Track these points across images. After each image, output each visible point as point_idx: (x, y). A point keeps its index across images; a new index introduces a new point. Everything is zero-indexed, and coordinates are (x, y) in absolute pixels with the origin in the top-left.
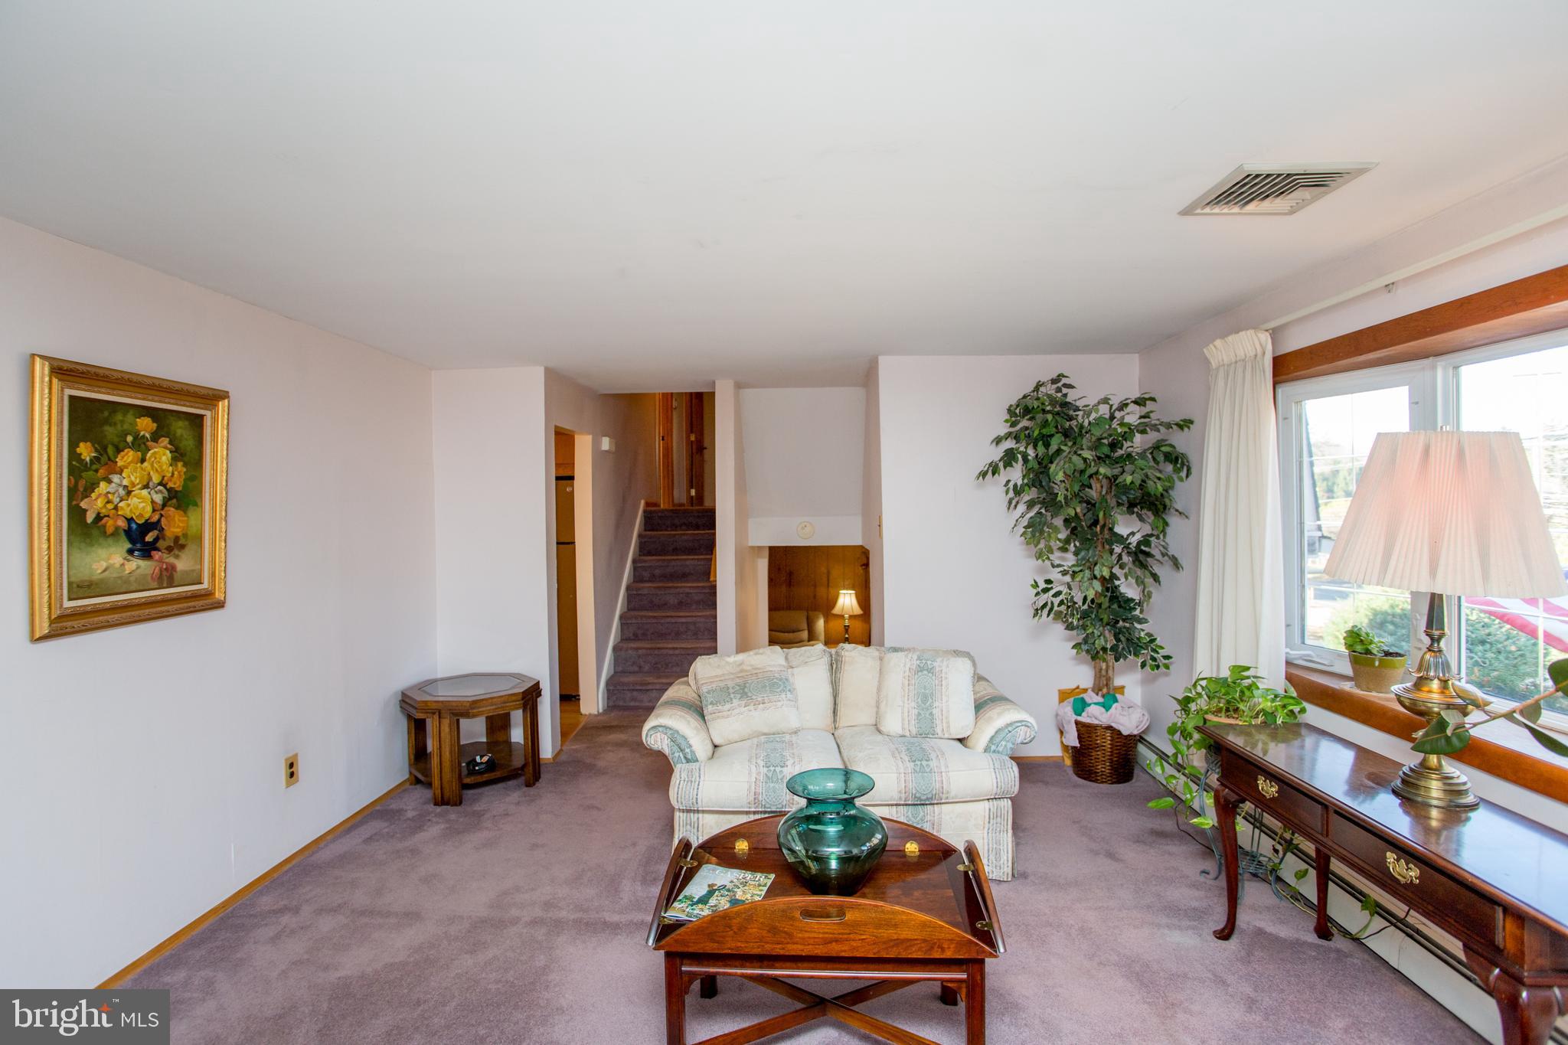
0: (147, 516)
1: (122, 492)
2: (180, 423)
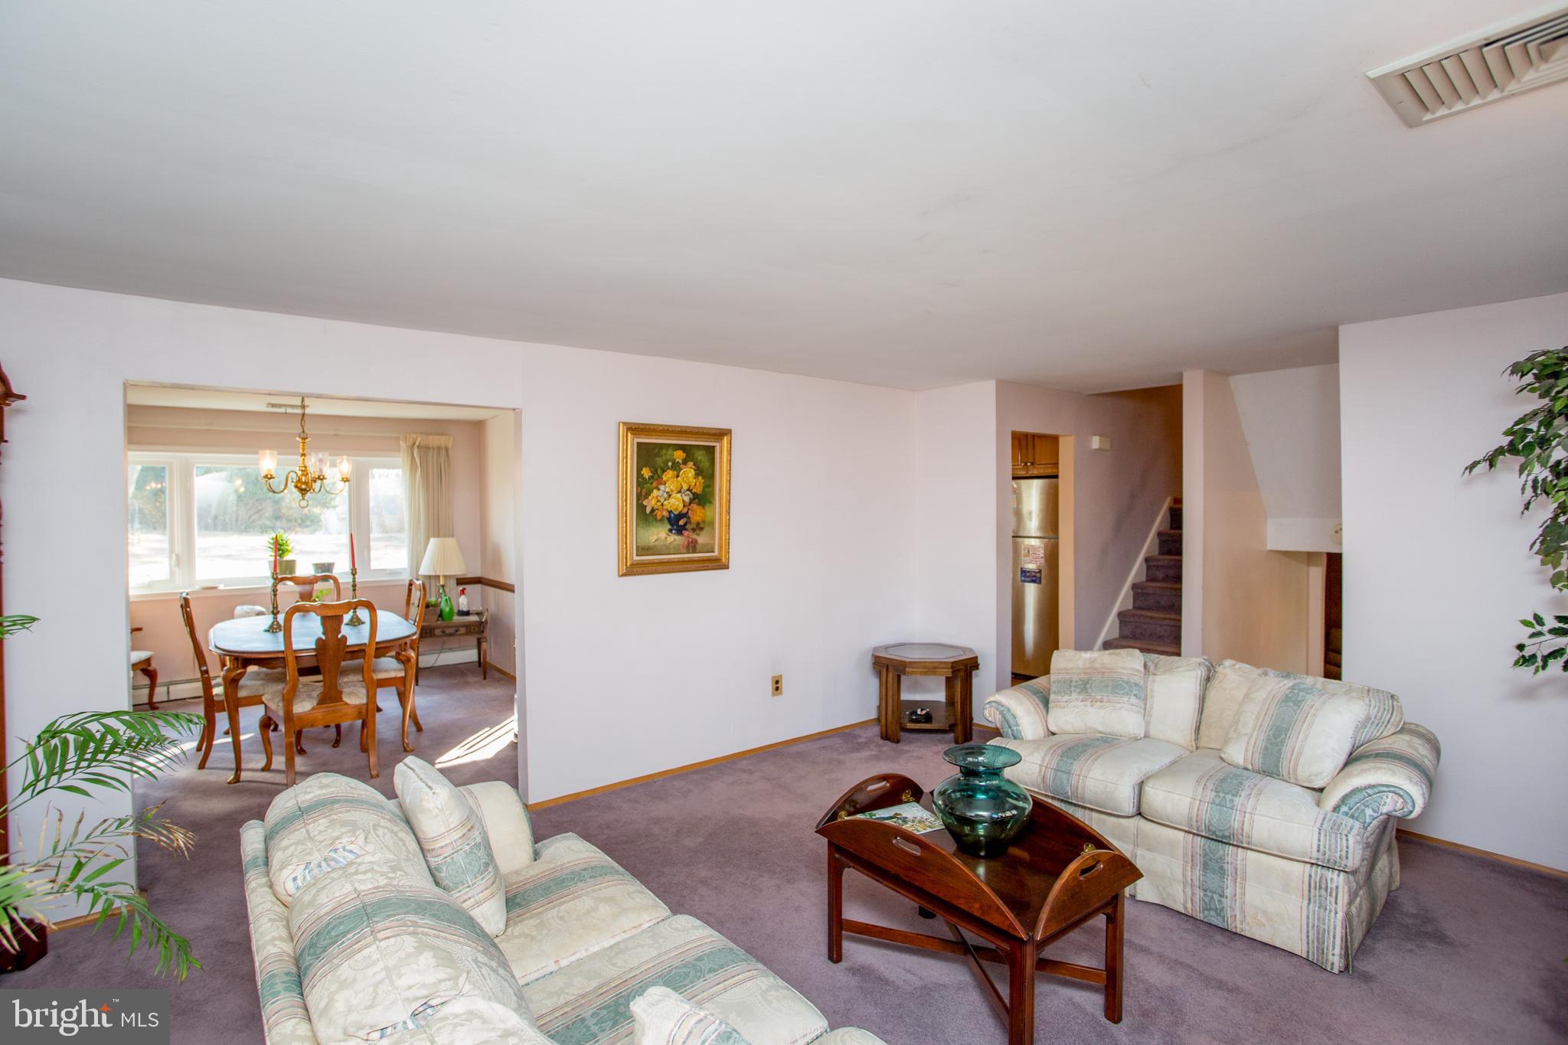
0: (680, 509)
1: (666, 495)
2: (700, 452)
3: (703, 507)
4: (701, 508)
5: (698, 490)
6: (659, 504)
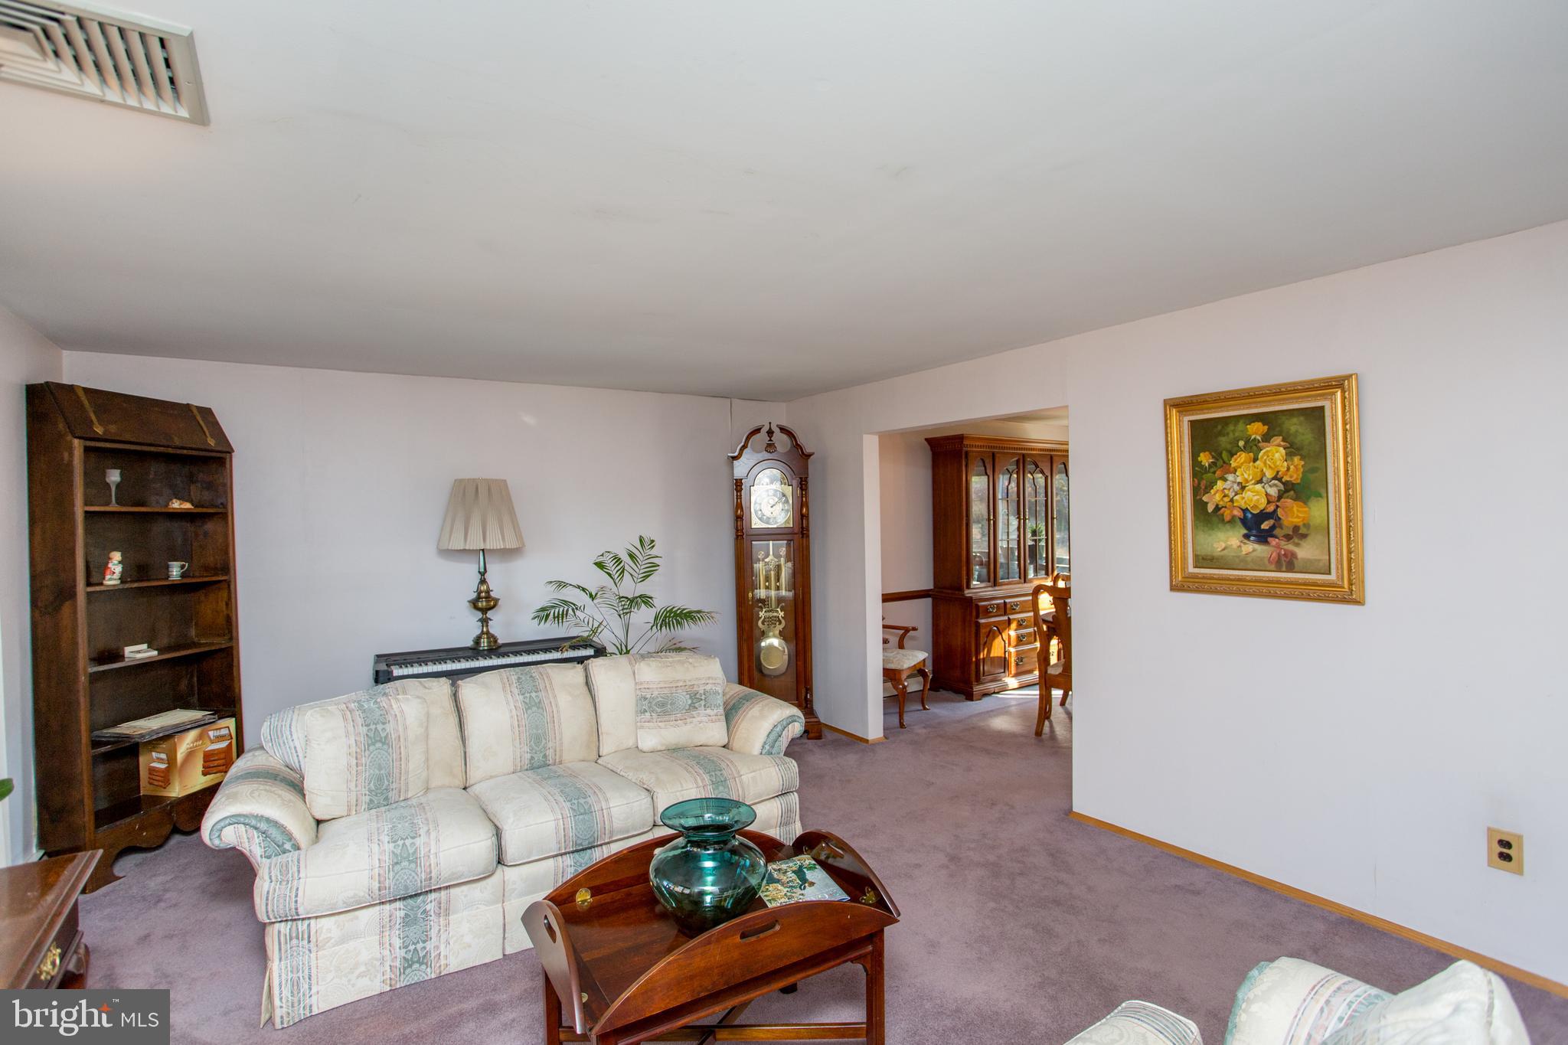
0: (1262, 507)
1: (1236, 488)
2: (1295, 420)
3: (1305, 503)
4: (1302, 504)
5: (1294, 476)
6: (1226, 499)
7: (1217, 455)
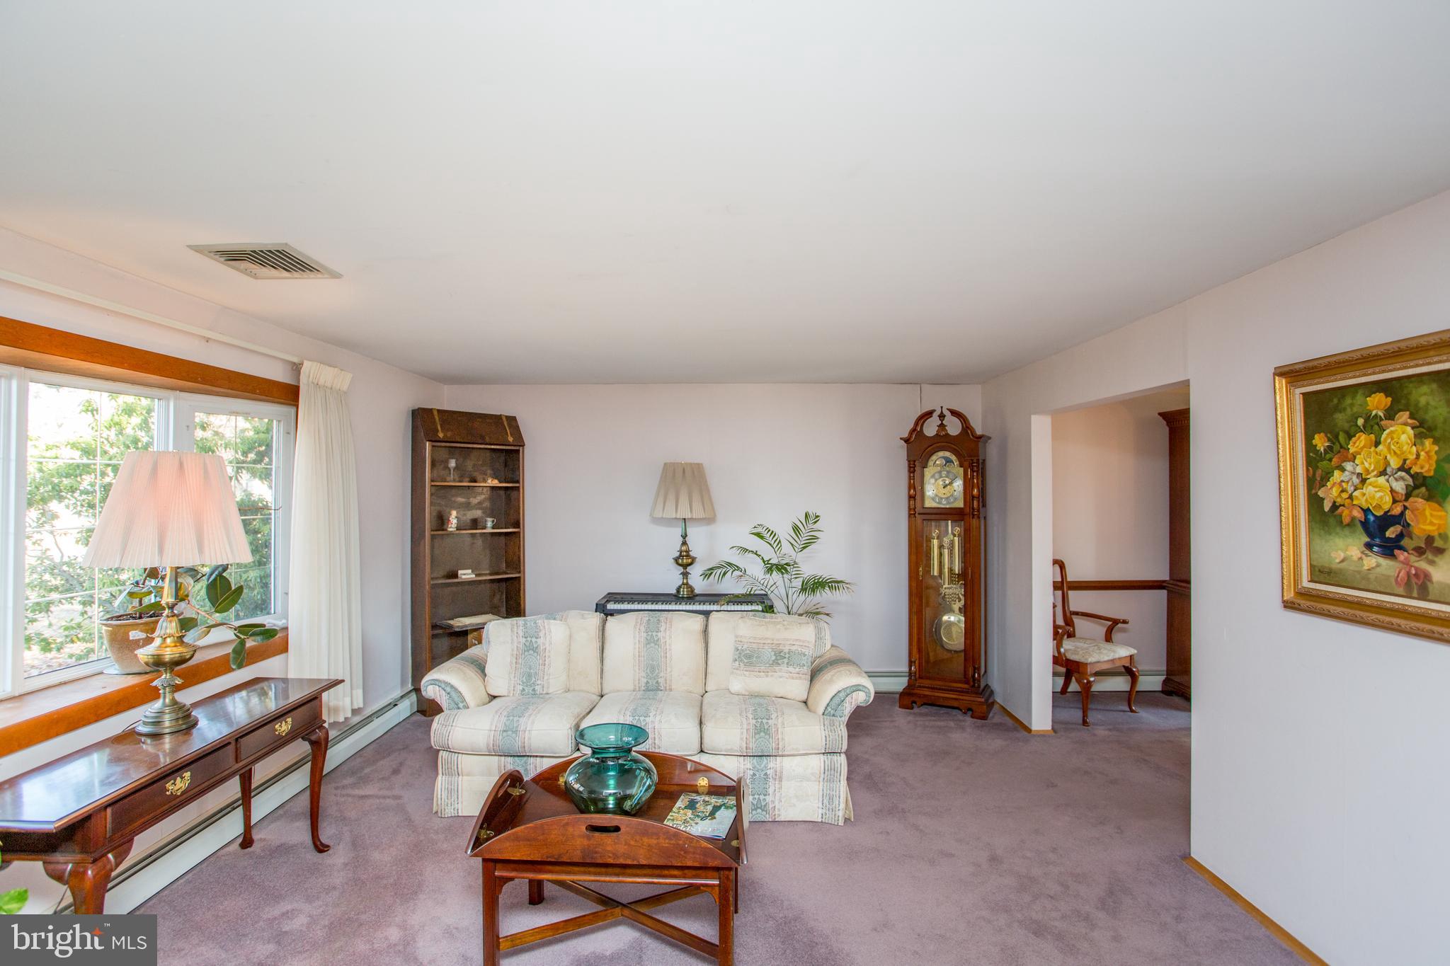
0: (1386, 507)
1: (1356, 480)
2: (1425, 389)
3: (1440, 504)
4: (1435, 505)
5: (1425, 467)
6: (1345, 495)
7: (1334, 438)
